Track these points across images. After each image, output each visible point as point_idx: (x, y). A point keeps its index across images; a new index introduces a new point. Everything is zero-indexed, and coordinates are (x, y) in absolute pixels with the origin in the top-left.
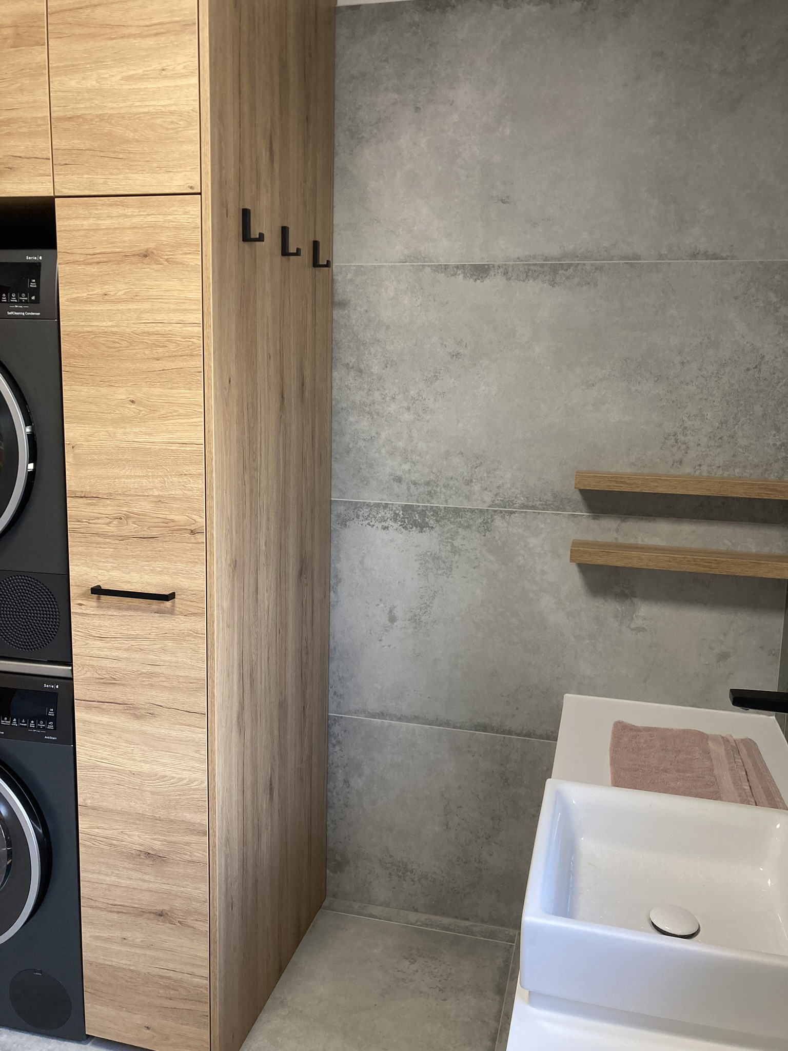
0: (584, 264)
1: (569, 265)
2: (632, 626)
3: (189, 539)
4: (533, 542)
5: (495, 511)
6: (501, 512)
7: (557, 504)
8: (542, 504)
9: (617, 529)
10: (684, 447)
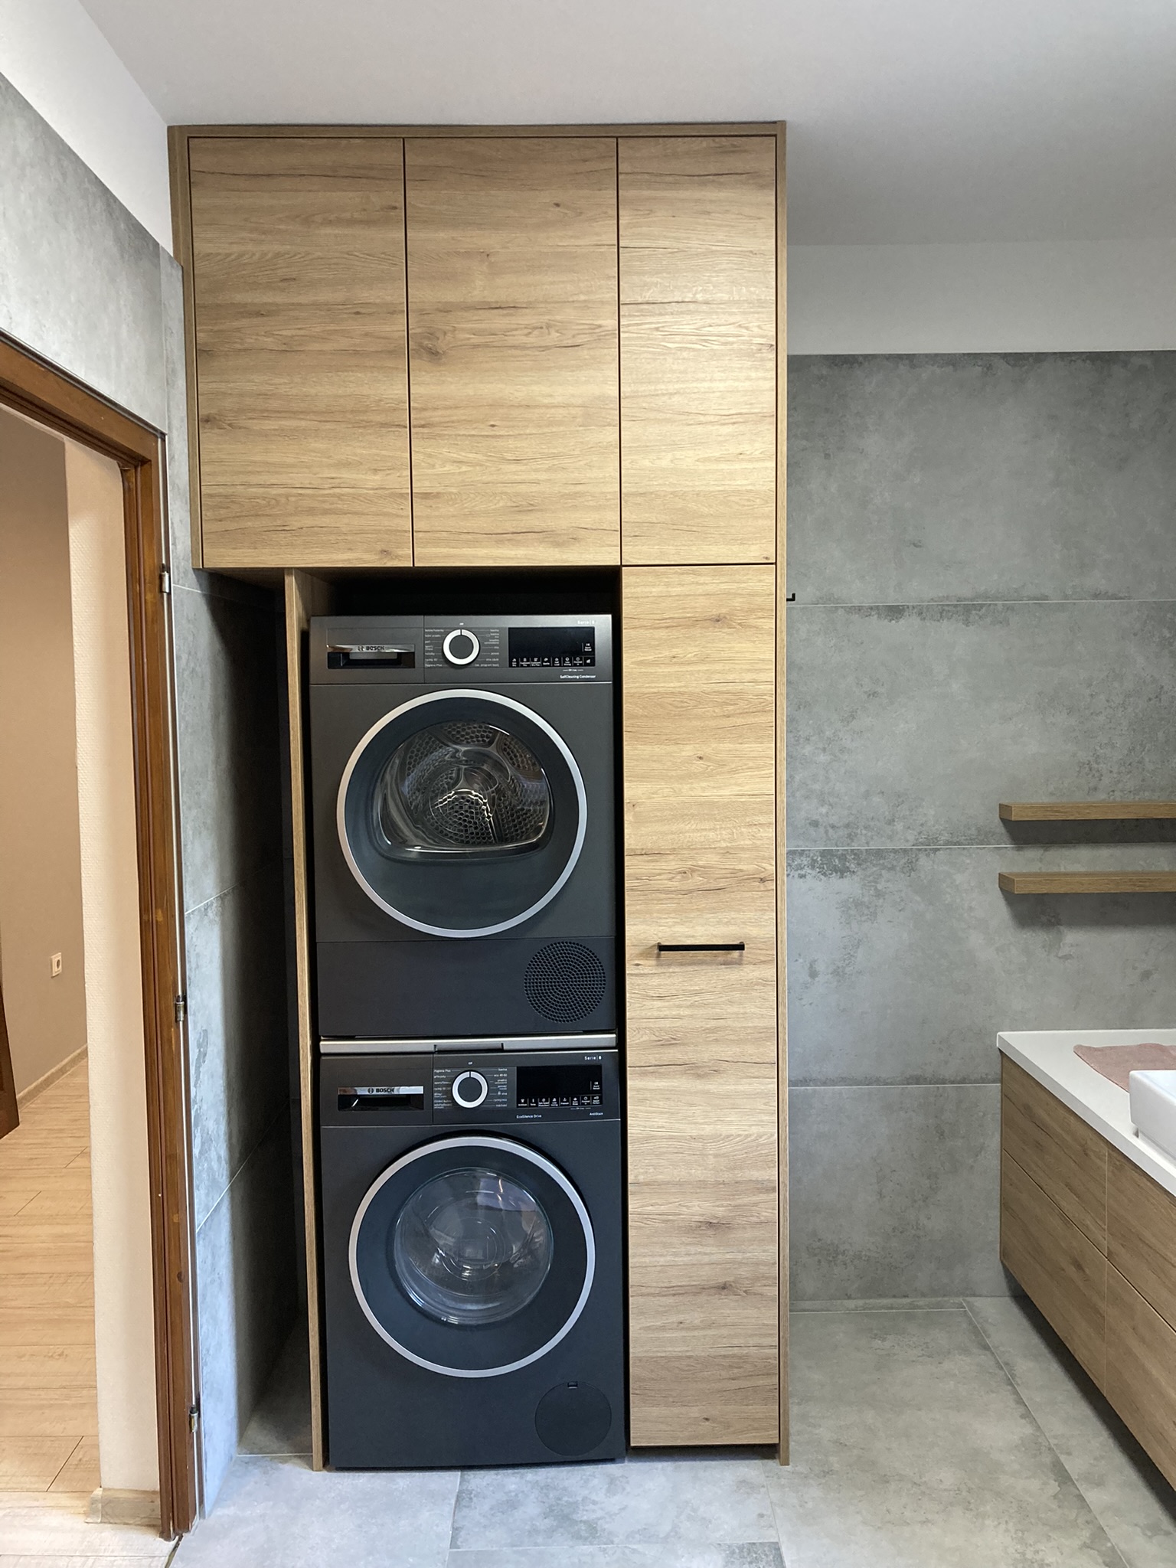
0: (996, 605)
1: (982, 606)
2: (1060, 955)
3: (759, 887)
4: (959, 878)
5: (919, 850)
6: (926, 850)
7: (982, 837)
8: (967, 839)
9: (1041, 858)
10: (1097, 775)
